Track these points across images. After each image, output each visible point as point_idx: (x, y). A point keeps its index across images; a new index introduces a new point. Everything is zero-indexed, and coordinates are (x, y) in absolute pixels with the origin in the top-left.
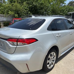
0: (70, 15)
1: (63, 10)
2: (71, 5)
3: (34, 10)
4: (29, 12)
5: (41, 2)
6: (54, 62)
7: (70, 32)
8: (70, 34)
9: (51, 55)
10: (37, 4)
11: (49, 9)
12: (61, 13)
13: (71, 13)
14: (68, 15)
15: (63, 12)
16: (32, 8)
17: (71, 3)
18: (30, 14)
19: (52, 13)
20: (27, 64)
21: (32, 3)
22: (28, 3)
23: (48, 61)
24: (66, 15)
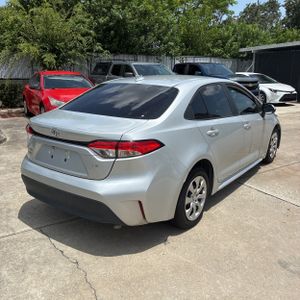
0: (247, 58)
1: (225, 40)
2: (251, 21)
3: (115, 37)
4: (98, 47)
5: (141, 8)
6: (202, 204)
7: (243, 123)
8: (245, 128)
9: (194, 184)
10: (129, 15)
11: (172, 34)
12: (216, 51)
13: (253, 49)
14: (242, 58)
15: (224, 44)
16: (109, 29)
17: (251, 12)
18: (102, 52)
19: (182, 47)
20: (140, 202)
21: (109, 9)
22: (91, 10)
23: (187, 200)
24: (233, 57)
